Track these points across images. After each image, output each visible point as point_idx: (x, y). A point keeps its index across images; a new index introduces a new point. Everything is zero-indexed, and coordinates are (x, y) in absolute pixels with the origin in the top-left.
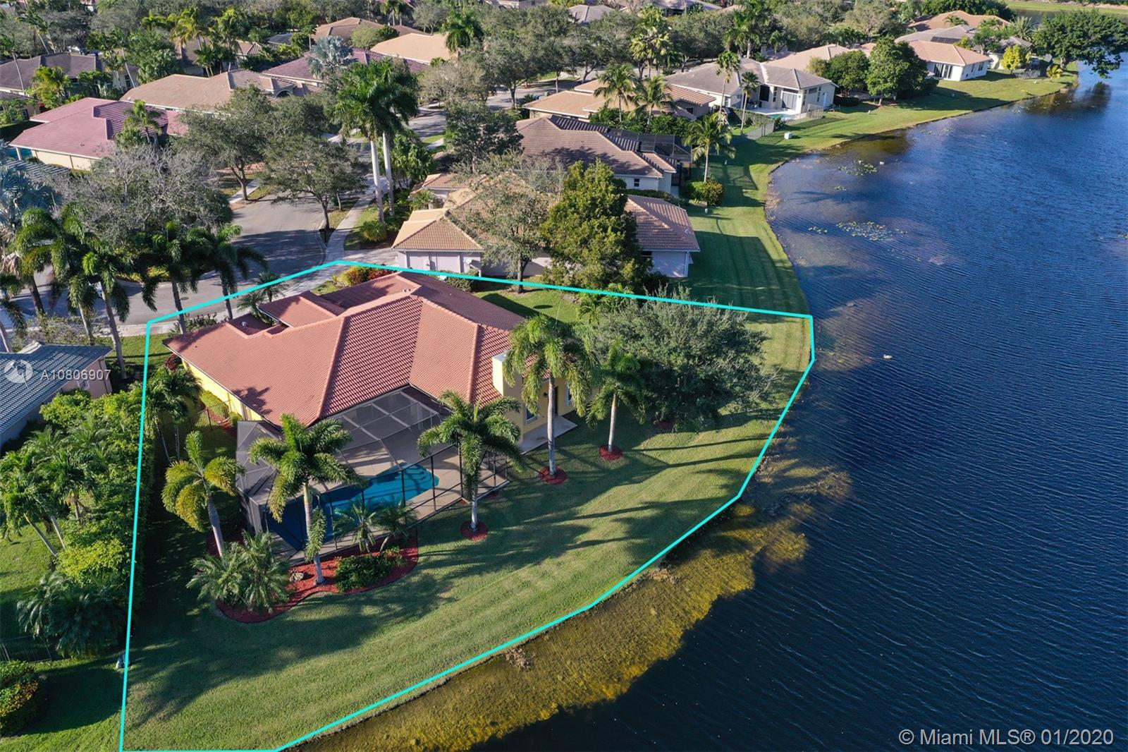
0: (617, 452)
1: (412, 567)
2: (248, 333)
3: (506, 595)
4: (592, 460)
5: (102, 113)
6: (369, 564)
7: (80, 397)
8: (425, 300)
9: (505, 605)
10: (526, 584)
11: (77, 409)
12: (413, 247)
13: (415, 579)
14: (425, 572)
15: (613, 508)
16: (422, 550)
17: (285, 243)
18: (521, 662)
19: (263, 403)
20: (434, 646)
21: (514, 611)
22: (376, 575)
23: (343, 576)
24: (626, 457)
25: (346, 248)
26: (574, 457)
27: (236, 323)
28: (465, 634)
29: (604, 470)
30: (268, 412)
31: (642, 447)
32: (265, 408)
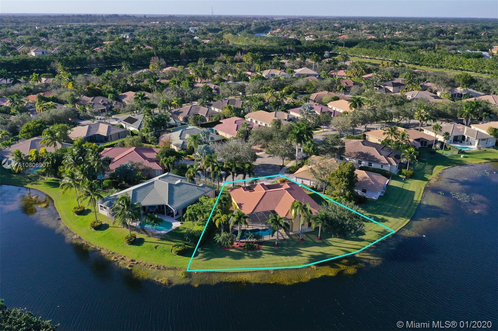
0: (321, 239)
1: (259, 249)
2: (245, 191)
3: (276, 260)
4: (313, 239)
5: (237, 123)
6: (250, 245)
7: (207, 197)
8: (287, 191)
9: (275, 262)
10: (281, 259)
11: (206, 200)
12: (298, 176)
13: (258, 251)
14: (261, 251)
15: (312, 251)
16: (263, 246)
17: (270, 168)
18: (272, 273)
19: (242, 207)
20: (256, 264)
21: (276, 263)
22: (251, 248)
23: (244, 246)
24: (323, 241)
25: (285, 172)
26: (309, 237)
27: (244, 188)
28: (263, 264)
29: (314, 242)
30: (242, 209)
31: (328, 240)
32: (242, 208)
